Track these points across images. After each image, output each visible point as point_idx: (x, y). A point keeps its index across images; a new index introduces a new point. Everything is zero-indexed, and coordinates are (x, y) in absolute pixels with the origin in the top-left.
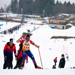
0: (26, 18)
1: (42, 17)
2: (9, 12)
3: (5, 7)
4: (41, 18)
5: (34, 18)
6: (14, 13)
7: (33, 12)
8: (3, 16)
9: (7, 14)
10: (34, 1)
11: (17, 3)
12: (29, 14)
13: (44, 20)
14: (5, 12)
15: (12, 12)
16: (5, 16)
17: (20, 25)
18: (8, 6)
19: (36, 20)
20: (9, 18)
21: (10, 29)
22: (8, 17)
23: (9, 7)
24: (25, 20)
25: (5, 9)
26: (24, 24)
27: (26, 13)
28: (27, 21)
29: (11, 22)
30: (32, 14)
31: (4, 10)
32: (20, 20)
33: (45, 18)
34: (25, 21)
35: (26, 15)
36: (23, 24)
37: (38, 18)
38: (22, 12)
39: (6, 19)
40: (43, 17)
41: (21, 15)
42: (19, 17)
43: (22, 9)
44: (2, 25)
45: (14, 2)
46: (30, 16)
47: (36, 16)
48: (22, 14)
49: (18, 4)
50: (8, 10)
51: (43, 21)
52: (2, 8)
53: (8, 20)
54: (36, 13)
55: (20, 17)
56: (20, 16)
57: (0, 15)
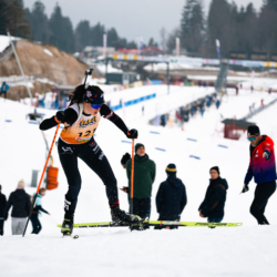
0: (232, 72)
2: (174, 51)
3: (163, 35)
5: (258, 69)
6: (193, 56)
7: (256, 50)
8: (156, 68)
9: (170, 58)
10: (258, 16)
11: (201, 23)
12: (242, 59)
14: (163, 53)
15: (185, 51)
16: (163, 66)
17: (215, 95)
18: (173, 34)
19: (265, 76)
20: (176, 73)
21: (181, 108)
22: (174, 70)
23: (176, 36)
24: (230, 79)
25: (162, 44)
26: (225, 93)
27: (234, 55)
29: (182, 84)
30: (253, 56)
31: (161, 48)
32: (214, 78)
34: (229, 83)
35: (231, 62)
36: (223, 90)
37: (273, 71)
38: (218, 50)
39: (167, 75)
41: (217, 62)
42: (208, 68)
43: (218, 43)
44: (154, 95)
45: (192, 19)
46: (245, 63)
47: (264, 64)
48: (220, 59)
49: (205, 26)
52: (151, 41)
53: (172, 79)
54: (264, 54)
55: (214, 69)
56: (211, 66)
57: (147, 63)
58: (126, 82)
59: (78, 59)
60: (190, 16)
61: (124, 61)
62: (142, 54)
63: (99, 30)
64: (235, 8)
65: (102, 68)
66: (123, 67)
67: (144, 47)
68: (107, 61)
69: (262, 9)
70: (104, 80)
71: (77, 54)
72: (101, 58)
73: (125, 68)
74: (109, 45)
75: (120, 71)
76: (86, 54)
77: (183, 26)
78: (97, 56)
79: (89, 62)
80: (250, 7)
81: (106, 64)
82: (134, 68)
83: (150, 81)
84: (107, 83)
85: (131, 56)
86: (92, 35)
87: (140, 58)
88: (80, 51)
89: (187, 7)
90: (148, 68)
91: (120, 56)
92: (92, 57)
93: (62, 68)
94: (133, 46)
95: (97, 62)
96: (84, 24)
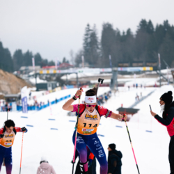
0: (120, 76)
1: (155, 69)
2: (80, 65)
4: (155, 72)
5: (138, 73)
6: (94, 67)
7: (135, 60)
8: (69, 77)
9: (78, 70)
10: (135, 37)
11: (96, 44)
12: (126, 67)
13: (161, 75)
14: (72, 67)
15: (87, 64)
16: (74, 76)
17: (110, 92)
18: (79, 53)
19: (143, 77)
20: (83, 79)
22: (81, 78)
23: (81, 55)
24: (120, 80)
25: (72, 60)
26: (117, 90)
27: (120, 65)
28: (125, 83)
30: (134, 64)
31: (71, 63)
32: (108, 81)
33: (163, 71)
34: (119, 83)
35: (119, 69)
36: (116, 88)
37: (148, 73)
39: (77, 82)
40: (159, 70)
41: (110, 70)
42: (104, 74)
44: (69, 96)
45: (90, 43)
46: (129, 69)
47: (142, 69)
48: (112, 67)
49: (100, 46)
50: (78, 62)
51: (159, 78)
52: (64, 59)
54: (141, 62)
55: (108, 74)
56: (106, 73)
57: (63, 75)
58: (50, 88)
59: (17, 76)
60: (89, 40)
61: (47, 74)
62: (59, 69)
63: (29, 55)
64: (119, 33)
65: (33, 81)
66: (47, 79)
67: (60, 64)
68: (36, 75)
69: (137, 32)
70: (35, 89)
71: (15, 72)
72: (31, 74)
73: (48, 79)
74: (36, 64)
75: (45, 82)
76: (22, 72)
77: (85, 47)
78: (29, 72)
79: (24, 77)
80: (129, 31)
81: (36, 78)
82: (54, 78)
83: (65, 87)
84: (37, 90)
85: (51, 71)
86: (25, 59)
87: (58, 72)
88: (17, 70)
89: (87, 35)
90: (64, 78)
91: (45, 71)
92: (25, 73)
93: (6, 83)
94: (52, 64)
95: (29, 76)
96: (19, 52)
